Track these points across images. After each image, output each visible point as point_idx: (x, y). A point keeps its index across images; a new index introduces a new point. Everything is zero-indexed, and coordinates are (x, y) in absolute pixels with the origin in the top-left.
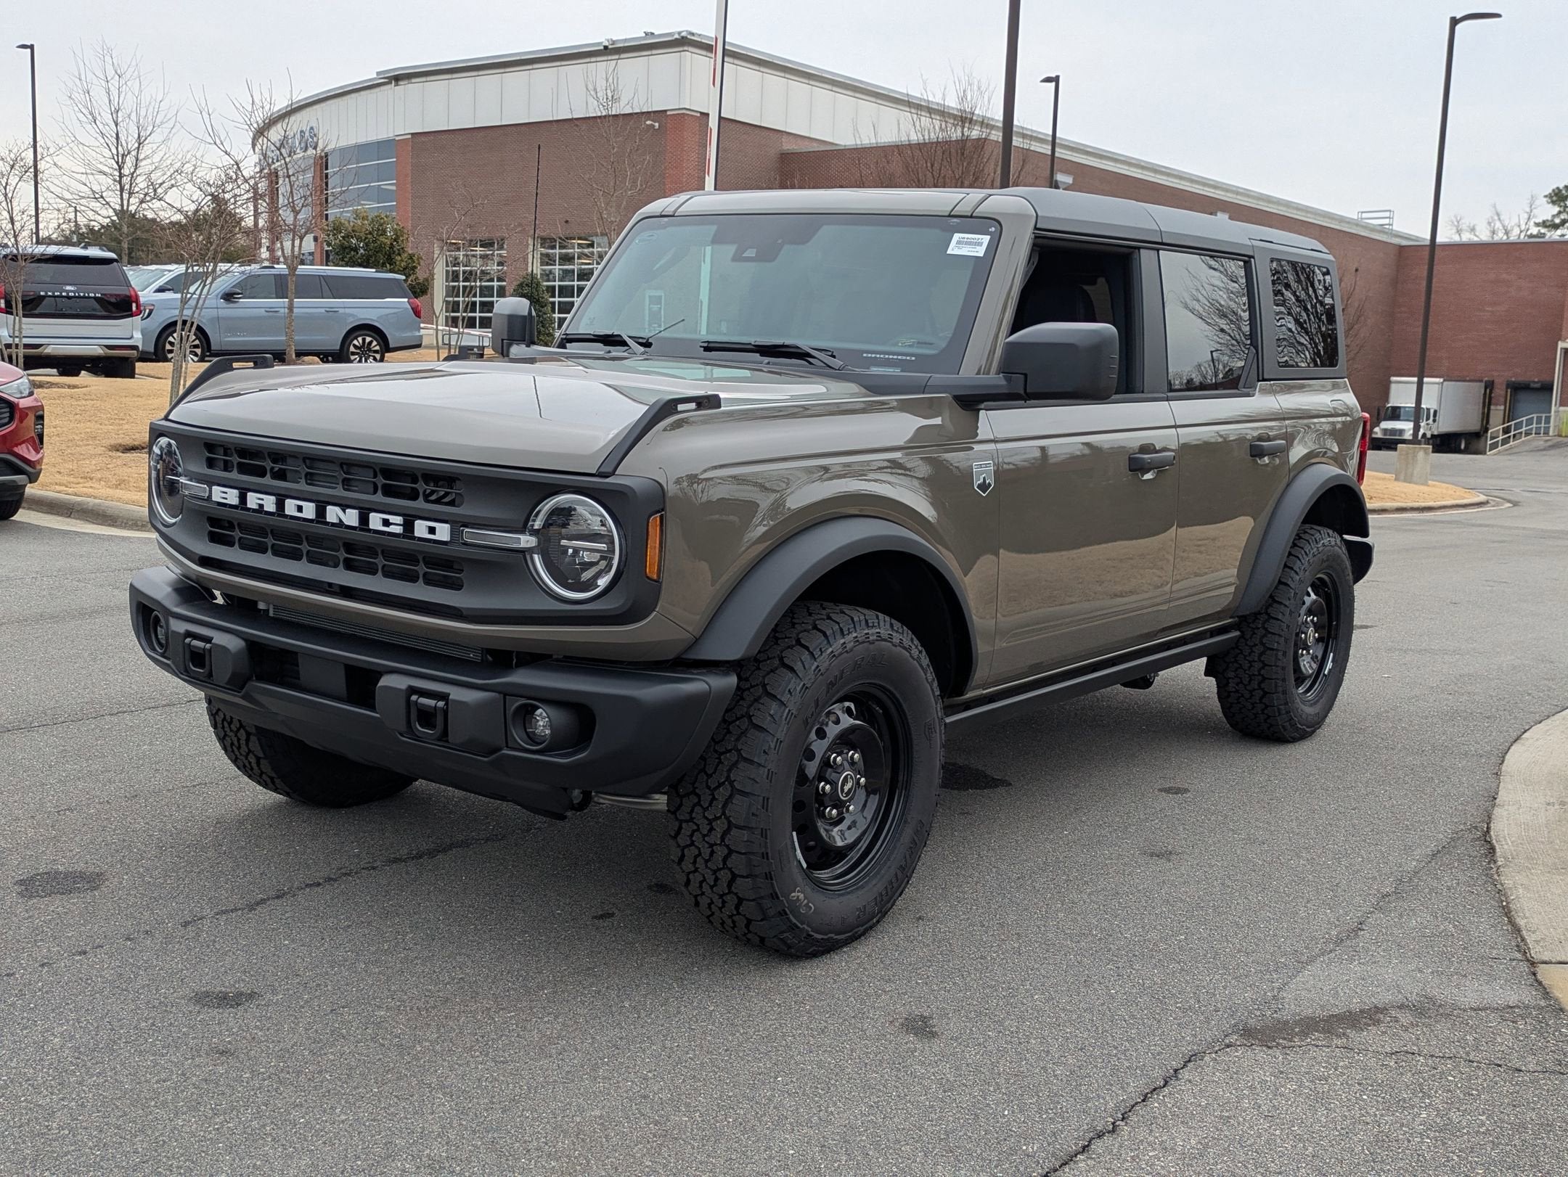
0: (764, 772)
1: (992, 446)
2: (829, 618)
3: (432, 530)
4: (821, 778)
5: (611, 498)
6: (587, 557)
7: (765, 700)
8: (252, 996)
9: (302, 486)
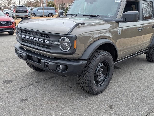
0: (90, 73)
1: (121, 28)
2: (99, 52)
3: (47, 42)
4: (98, 73)
5: (69, 38)
6: (66, 45)
7: (90, 64)
8: (27, 100)
9: (31, 35)
